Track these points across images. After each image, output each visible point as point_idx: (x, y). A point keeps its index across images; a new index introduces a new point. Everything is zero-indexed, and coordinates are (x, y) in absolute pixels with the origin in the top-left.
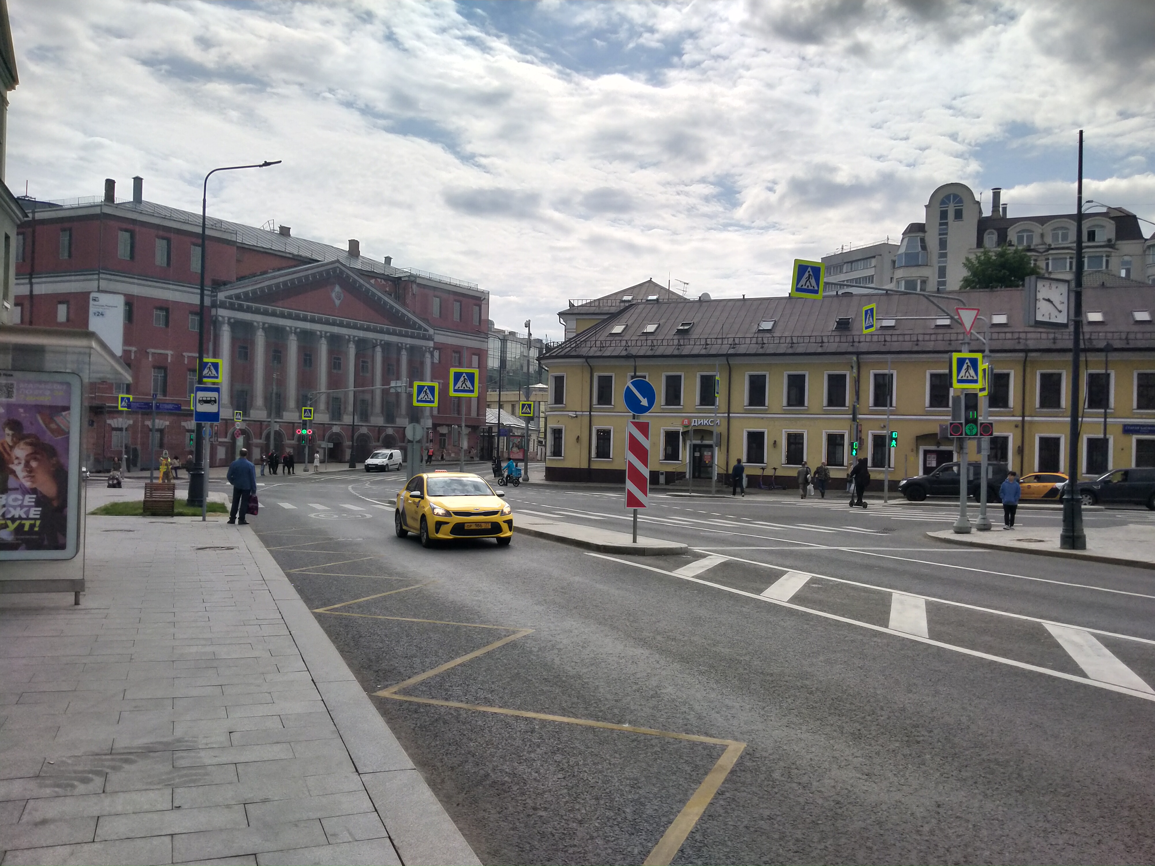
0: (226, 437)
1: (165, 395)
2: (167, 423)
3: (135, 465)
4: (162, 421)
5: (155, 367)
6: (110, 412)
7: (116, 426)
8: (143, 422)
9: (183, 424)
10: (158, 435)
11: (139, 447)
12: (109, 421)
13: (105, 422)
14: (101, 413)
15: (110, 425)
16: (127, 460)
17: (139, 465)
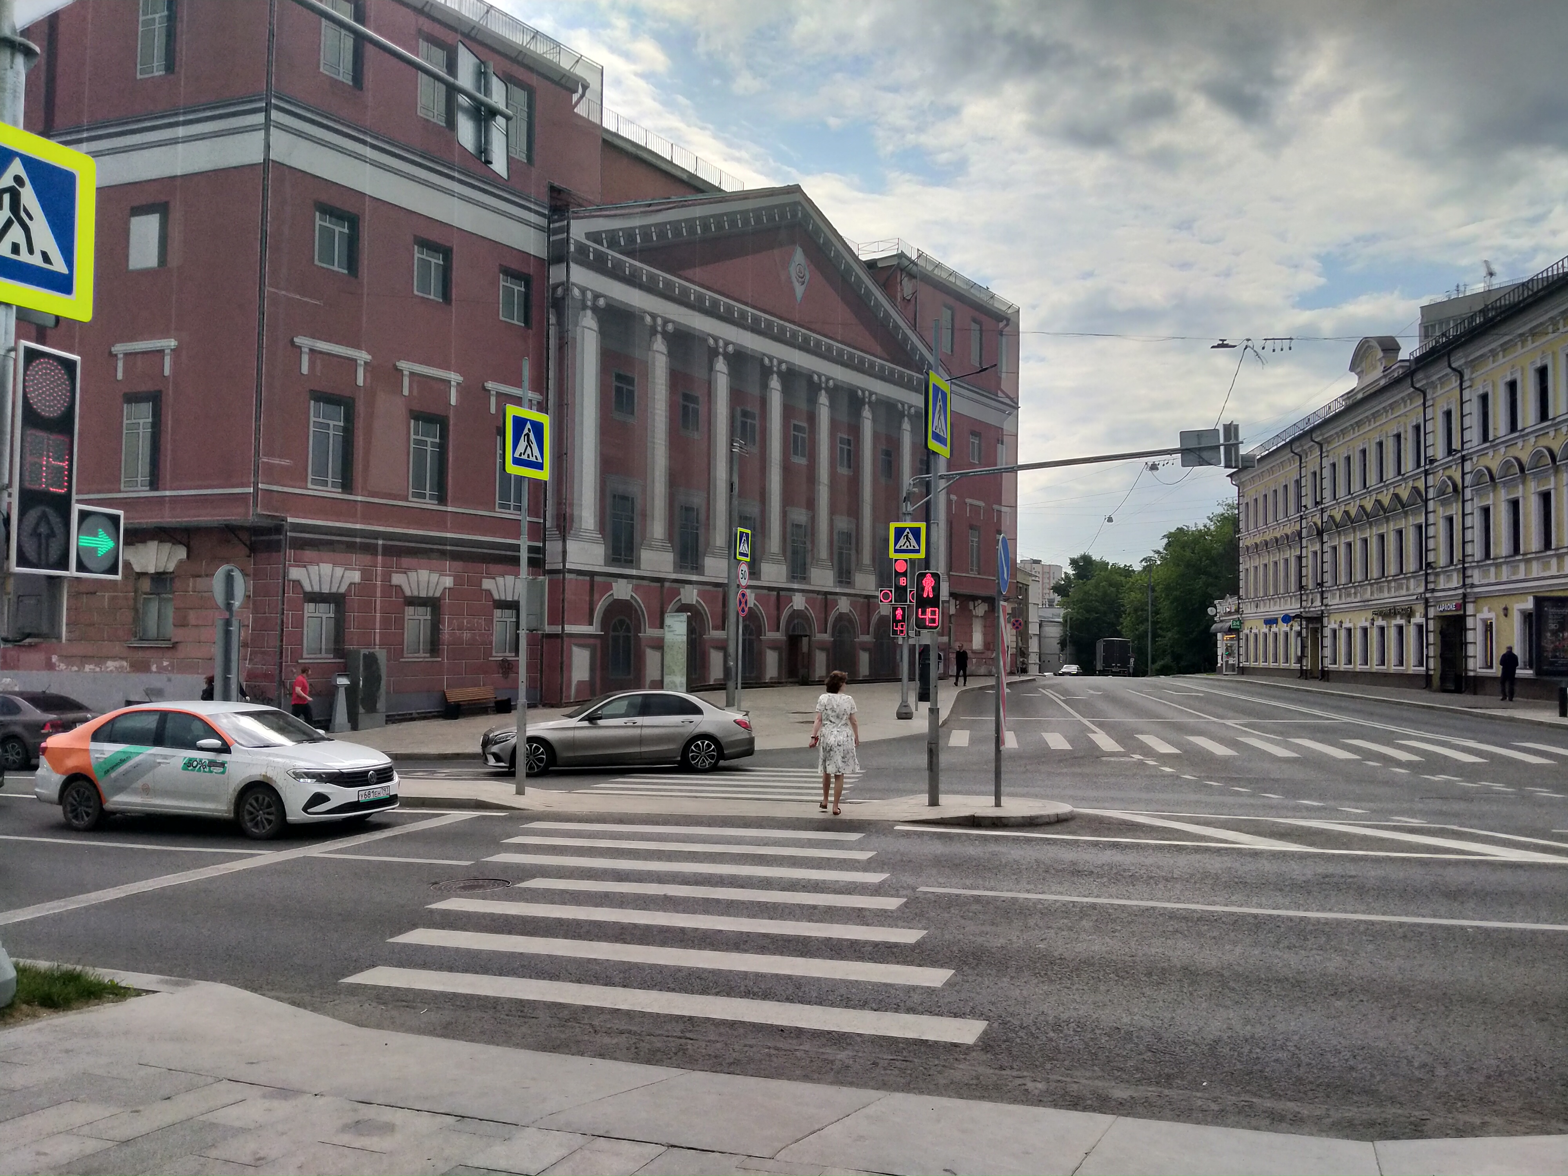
0: (591, 624)
1: (442, 499)
2: (448, 582)
3: (371, 708)
4: (435, 577)
5: (417, 416)
6: (301, 545)
7: (317, 589)
8: (387, 577)
9: (487, 584)
10: (423, 615)
11: (381, 655)
12: (295, 573)
13: (285, 574)
14: (274, 547)
15: (297, 583)
16: (351, 691)
17: (381, 705)
